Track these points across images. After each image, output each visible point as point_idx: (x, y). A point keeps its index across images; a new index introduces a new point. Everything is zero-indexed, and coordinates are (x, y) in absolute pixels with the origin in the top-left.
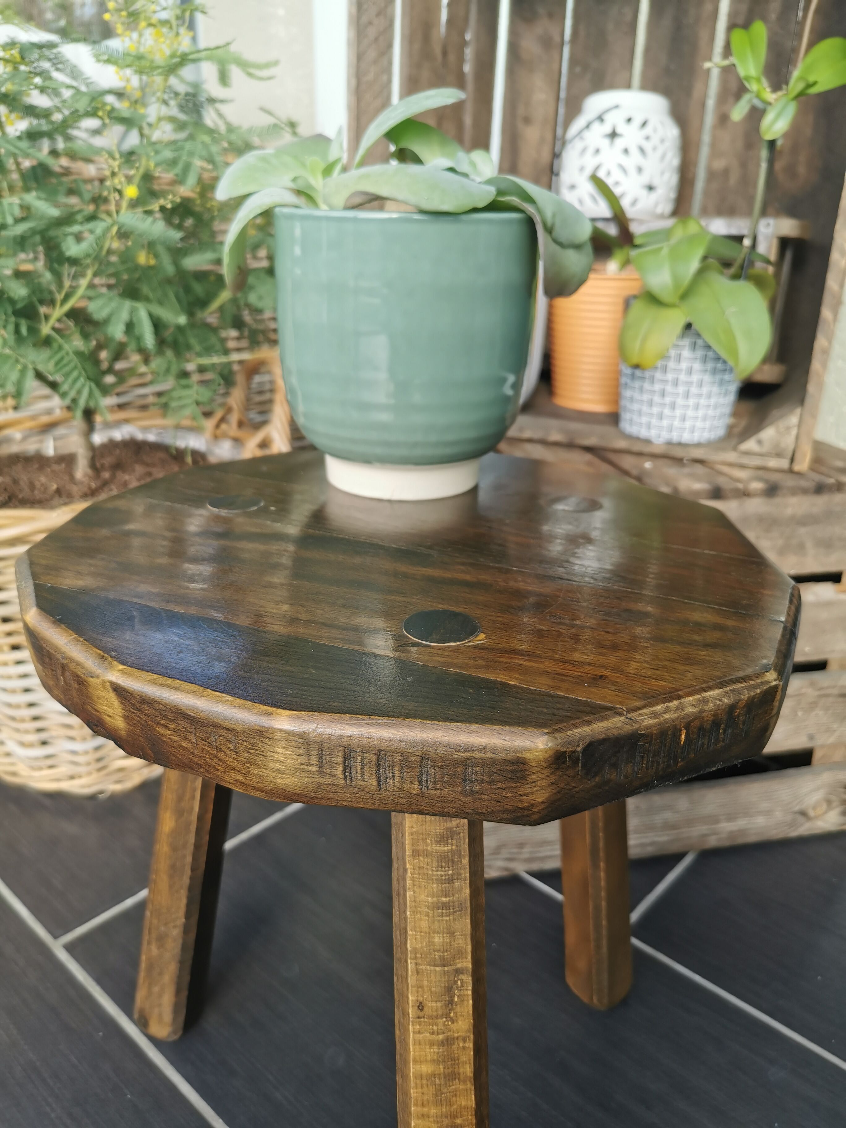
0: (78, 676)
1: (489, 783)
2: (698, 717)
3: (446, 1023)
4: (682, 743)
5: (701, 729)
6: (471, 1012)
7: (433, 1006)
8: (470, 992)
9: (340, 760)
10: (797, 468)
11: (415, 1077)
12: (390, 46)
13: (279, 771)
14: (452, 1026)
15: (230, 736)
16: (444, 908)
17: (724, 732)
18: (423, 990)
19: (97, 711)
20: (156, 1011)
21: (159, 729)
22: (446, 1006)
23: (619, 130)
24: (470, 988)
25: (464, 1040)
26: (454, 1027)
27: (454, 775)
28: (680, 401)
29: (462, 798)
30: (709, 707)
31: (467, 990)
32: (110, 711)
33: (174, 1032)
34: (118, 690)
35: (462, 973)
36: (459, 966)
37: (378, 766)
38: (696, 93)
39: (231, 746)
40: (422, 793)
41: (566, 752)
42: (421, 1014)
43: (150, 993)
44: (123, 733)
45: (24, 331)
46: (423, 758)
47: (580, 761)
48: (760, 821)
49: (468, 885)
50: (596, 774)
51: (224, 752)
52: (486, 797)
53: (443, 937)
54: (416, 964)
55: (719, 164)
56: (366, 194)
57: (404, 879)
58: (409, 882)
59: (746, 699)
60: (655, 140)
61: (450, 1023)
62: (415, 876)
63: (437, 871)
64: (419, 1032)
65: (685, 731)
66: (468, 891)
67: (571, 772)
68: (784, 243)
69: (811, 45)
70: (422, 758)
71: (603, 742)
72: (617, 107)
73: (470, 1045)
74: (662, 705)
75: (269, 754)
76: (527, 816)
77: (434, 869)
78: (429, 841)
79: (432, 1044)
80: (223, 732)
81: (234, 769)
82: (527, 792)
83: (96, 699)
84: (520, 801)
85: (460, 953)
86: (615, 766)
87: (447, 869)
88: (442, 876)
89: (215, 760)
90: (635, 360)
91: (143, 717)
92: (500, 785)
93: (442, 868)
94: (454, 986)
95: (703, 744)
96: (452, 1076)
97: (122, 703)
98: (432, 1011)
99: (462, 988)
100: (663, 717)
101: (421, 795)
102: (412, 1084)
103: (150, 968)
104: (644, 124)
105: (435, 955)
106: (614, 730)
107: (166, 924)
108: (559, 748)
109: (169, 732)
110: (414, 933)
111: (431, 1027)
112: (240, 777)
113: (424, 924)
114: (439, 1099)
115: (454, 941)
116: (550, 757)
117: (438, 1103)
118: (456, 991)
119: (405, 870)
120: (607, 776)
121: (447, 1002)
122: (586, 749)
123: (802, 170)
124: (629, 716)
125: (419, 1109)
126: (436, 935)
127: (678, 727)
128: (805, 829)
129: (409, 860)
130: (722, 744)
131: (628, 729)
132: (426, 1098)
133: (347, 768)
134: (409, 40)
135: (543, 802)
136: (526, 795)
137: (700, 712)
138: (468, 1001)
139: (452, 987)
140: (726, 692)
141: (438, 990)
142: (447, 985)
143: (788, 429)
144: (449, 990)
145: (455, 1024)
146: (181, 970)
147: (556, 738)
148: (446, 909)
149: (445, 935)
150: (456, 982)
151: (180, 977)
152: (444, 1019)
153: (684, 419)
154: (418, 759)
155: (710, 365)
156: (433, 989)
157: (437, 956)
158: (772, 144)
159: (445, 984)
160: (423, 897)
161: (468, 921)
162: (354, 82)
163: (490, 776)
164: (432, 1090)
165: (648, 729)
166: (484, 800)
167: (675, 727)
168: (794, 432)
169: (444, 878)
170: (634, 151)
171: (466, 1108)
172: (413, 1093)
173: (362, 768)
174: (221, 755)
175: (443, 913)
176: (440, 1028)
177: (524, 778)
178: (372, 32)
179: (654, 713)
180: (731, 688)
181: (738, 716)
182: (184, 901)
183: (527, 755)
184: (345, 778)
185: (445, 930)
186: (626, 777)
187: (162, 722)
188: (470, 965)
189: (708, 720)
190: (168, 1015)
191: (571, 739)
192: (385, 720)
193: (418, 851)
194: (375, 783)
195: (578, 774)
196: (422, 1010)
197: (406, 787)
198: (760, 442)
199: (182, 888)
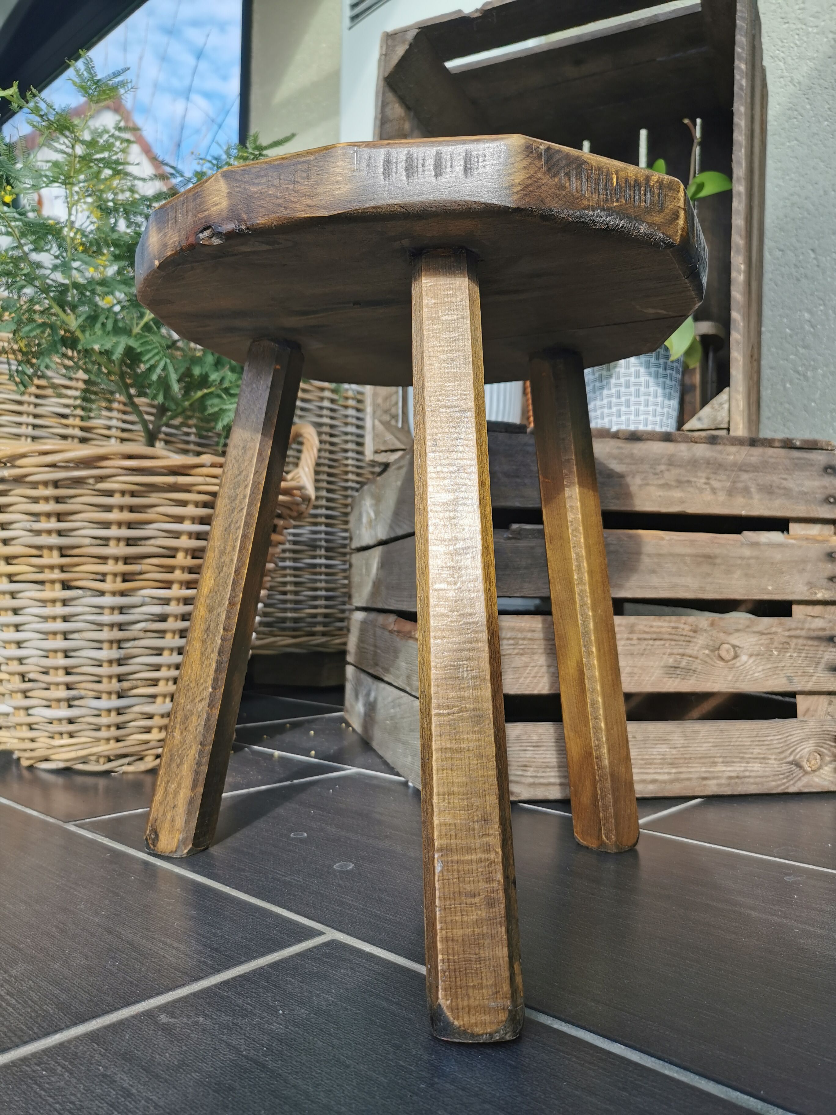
4: (614, 185)
5: (627, 182)
10: (733, 434)
17: (645, 195)
19: (206, 210)
21: (254, 189)
32: (218, 199)
33: (184, 842)
43: (166, 794)
44: (224, 212)
47: (543, 158)
50: (554, 176)
51: (299, 183)
65: (615, 177)
67: (536, 162)
81: (306, 196)
83: (207, 199)
86: (568, 175)
89: (292, 194)
95: (630, 195)
97: (227, 184)
107: (192, 700)
108: (528, 141)
116: (522, 145)
119: (422, 336)
127: (610, 172)
130: (644, 204)
155: (653, 370)
167: (608, 168)
168: (726, 406)
174: (297, 187)
181: (653, 187)
182: (214, 666)
186: (577, 192)
187: (256, 182)
189: (631, 179)
195: (543, 169)
198: (699, 419)
199: (212, 652)
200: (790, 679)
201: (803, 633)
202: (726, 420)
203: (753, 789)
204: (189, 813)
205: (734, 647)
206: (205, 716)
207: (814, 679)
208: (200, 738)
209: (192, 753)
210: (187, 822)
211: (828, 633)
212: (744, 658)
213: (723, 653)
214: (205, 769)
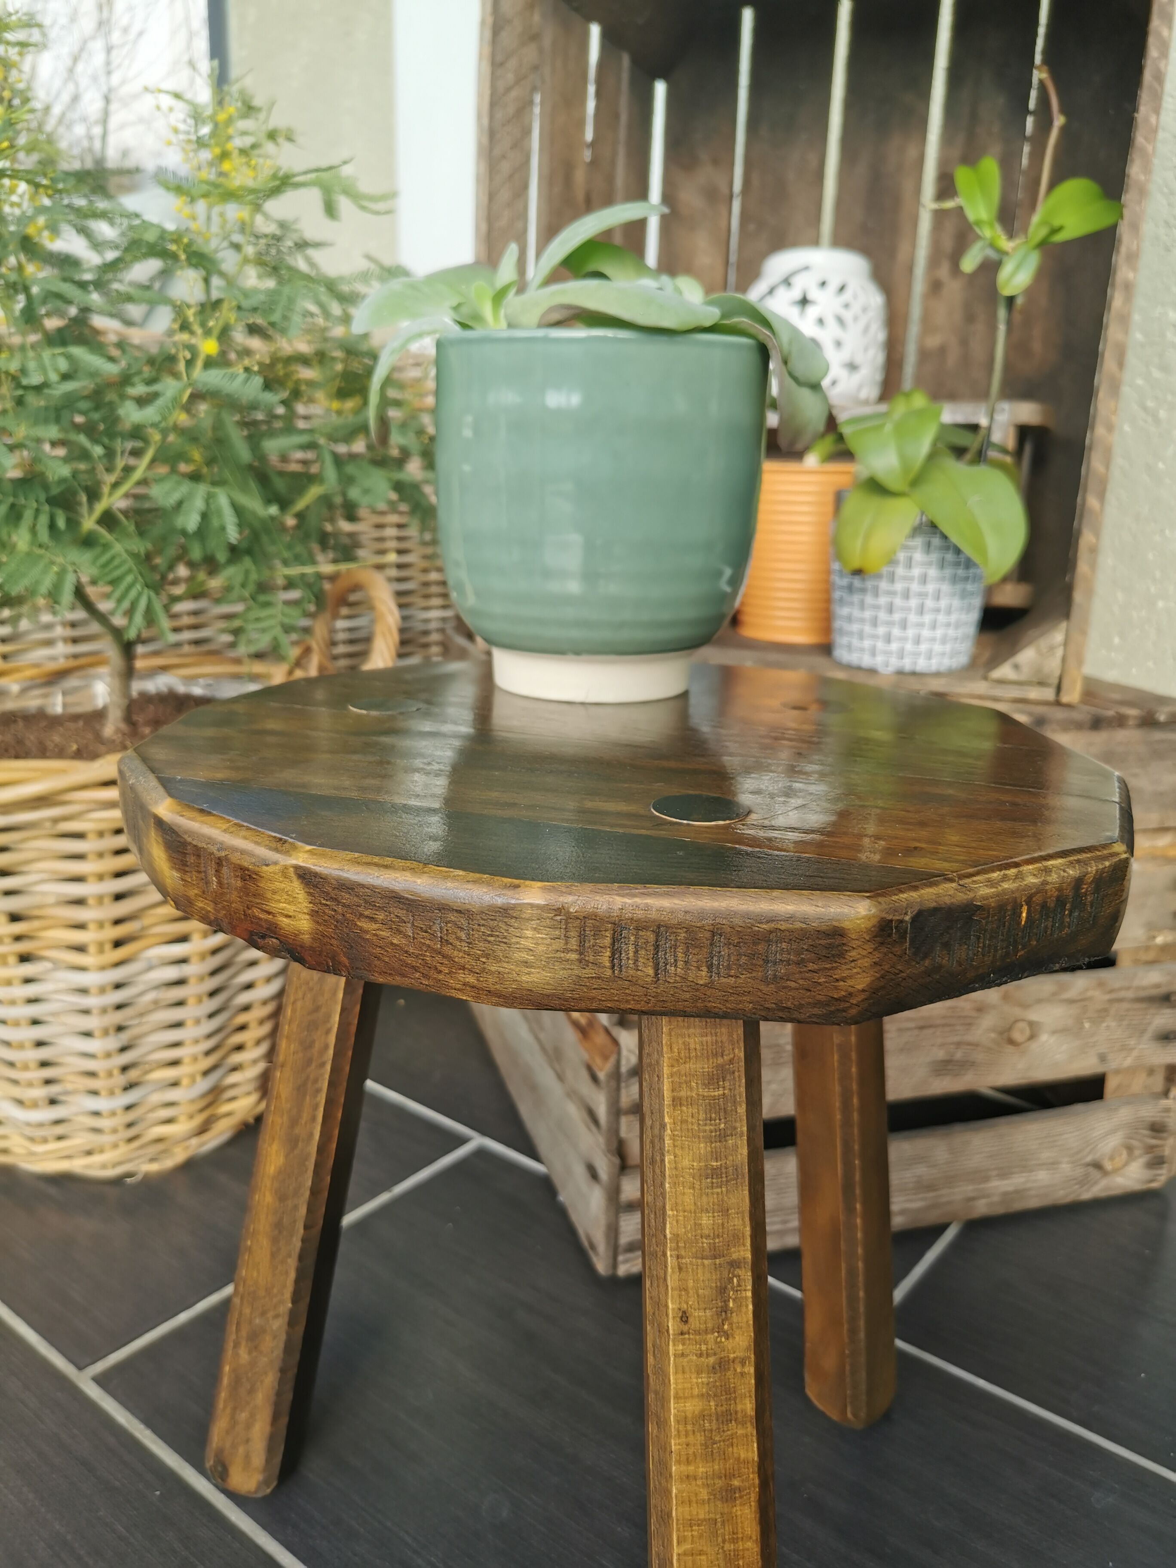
0: (243, 869)
1: (798, 963)
2: (1040, 889)
3: (719, 1339)
4: (1023, 923)
5: (1044, 906)
6: (751, 1322)
7: (701, 1316)
8: (749, 1294)
9: (608, 941)
10: (1065, 699)
11: (678, 1422)
12: (525, 186)
13: (526, 963)
14: (726, 1343)
15: (463, 922)
16: (715, 1176)
17: (1070, 915)
18: (688, 1293)
19: (269, 913)
20: (241, 1450)
21: (363, 924)
22: (719, 1314)
23: (810, 297)
24: (750, 1287)
25: (743, 1363)
26: (729, 1344)
27: (752, 956)
28: (913, 618)
29: (762, 987)
30: (1053, 879)
31: (745, 1290)
32: (290, 909)
33: (266, 1482)
34: (306, 876)
35: (739, 1267)
36: (735, 1256)
37: (657, 947)
38: (902, 255)
39: (463, 936)
40: (712, 982)
41: (891, 921)
42: (685, 1328)
43: (233, 1422)
44: (306, 938)
45: (61, 523)
46: (715, 932)
47: (908, 935)
48: (1042, 1177)
49: (745, 1142)
50: (925, 956)
51: (451, 944)
52: (793, 984)
53: (714, 1217)
54: (678, 1257)
55: (933, 342)
56: (568, 307)
57: (662, 1139)
58: (668, 1142)
59: (1094, 872)
60: (856, 308)
61: (723, 1340)
62: (676, 1133)
63: (706, 1125)
64: (683, 1355)
65: (1026, 908)
66: (745, 1151)
67: (897, 950)
68: (1024, 432)
69: (1053, 184)
70: (713, 934)
71: (936, 910)
72: (807, 268)
73: (751, 1370)
74: (998, 872)
75: (514, 940)
76: (844, 1011)
77: (701, 1122)
78: (694, 1084)
79: (699, 1372)
80: (452, 917)
81: (464, 968)
82: (845, 975)
83: (269, 895)
84: (836, 988)
85: (736, 1238)
86: (947, 946)
87: (718, 1121)
88: (711, 1132)
89: (439, 958)
90: (856, 564)
91: (340, 909)
92: (811, 966)
93: (710, 1121)
94: (729, 1286)
95: (1046, 927)
96: (727, 1417)
97: (309, 894)
98: (700, 1323)
99: (739, 1288)
100: (1000, 886)
101: (709, 985)
102: (674, 1432)
103: (237, 1381)
104: (842, 289)
105: (702, 1243)
106: (946, 898)
107: (263, 1314)
108: (884, 915)
109: (375, 926)
110: (675, 1213)
111: (698, 1346)
112: (471, 979)
113: (688, 1199)
114: (709, 1452)
115: (728, 1222)
116: (874, 926)
117: (709, 1456)
118: (731, 1293)
119: (663, 1126)
120: (938, 959)
121: (719, 1310)
122: (914, 919)
123: (1037, 346)
124: (961, 882)
125: (683, 1468)
126: (704, 1215)
127: (1019, 901)
128: (1099, 1189)
129: (668, 1112)
130: (1066, 930)
131: (961, 897)
132: (691, 1451)
133: (615, 953)
134: (548, 181)
135: (863, 991)
136: (843, 979)
137: (1042, 884)
138: (747, 1306)
139: (726, 1288)
140: (1071, 863)
141: (707, 1292)
142: (718, 1284)
143: (1052, 648)
144: (722, 1291)
145: (731, 1340)
146: (281, 1382)
147: (880, 903)
148: (717, 1178)
149: (716, 1214)
150: (730, 1280)
151: (279, 1394)
152: (716, 1334)
153: (917, 641)
154: (708, 935)
155: (948, 572)
156: (701, 1292)
157: (705, 1245)
158: (1011, 300)
159: (716, 1283)
160: (686, 1163)
161: (746, 1192)
162: (484, 227)
163: (798, 953)
164: (700, 1438)
165: (984, 900)
166: (791, 989)
167: (1015, 899)
168: (1060, 652)
169: (714, 1134)
170: (831, 322)
171: (746, 1462)
172: (674, 1445)
173: (636, 952)
174: (447, 950)
175: (712, 1183)
176: (710, 1347)
177: (842, 955)
178: (506, 167)
179: (989, 881)
180: (1076, 858)
181: (1086, 894)
182: (292, 1275)
183: (846, 925)
184: (613, 967)
185: (716, 1207)
186: (960, 964)
187: (367, 913)
188: (749, 1255)
189: (1051, 896)
190: (258, 1458)
191: (897, 904)
192: (664, 888)
193: (680, 1099)
194: (651, 972)
195: (906, 954)
196: (686, 1322)
197: (691, 976)
198: (1016, 667)
199: (289, 1256)
200: (1103, 1058)
201: (1130, 994)
202: (1057, 673)
203: (1033, 1203)
204: (270, 1450)
205: (1031, 1024)
206: (283, 1337)
207: (1135, 1053)
208: (278, 1364)
209: (268, 1382)
210: (268, 1461)
211: (1163, 990)
212: (1044, 1037)
213: (1017, 1036)
214: (289, 1396)
